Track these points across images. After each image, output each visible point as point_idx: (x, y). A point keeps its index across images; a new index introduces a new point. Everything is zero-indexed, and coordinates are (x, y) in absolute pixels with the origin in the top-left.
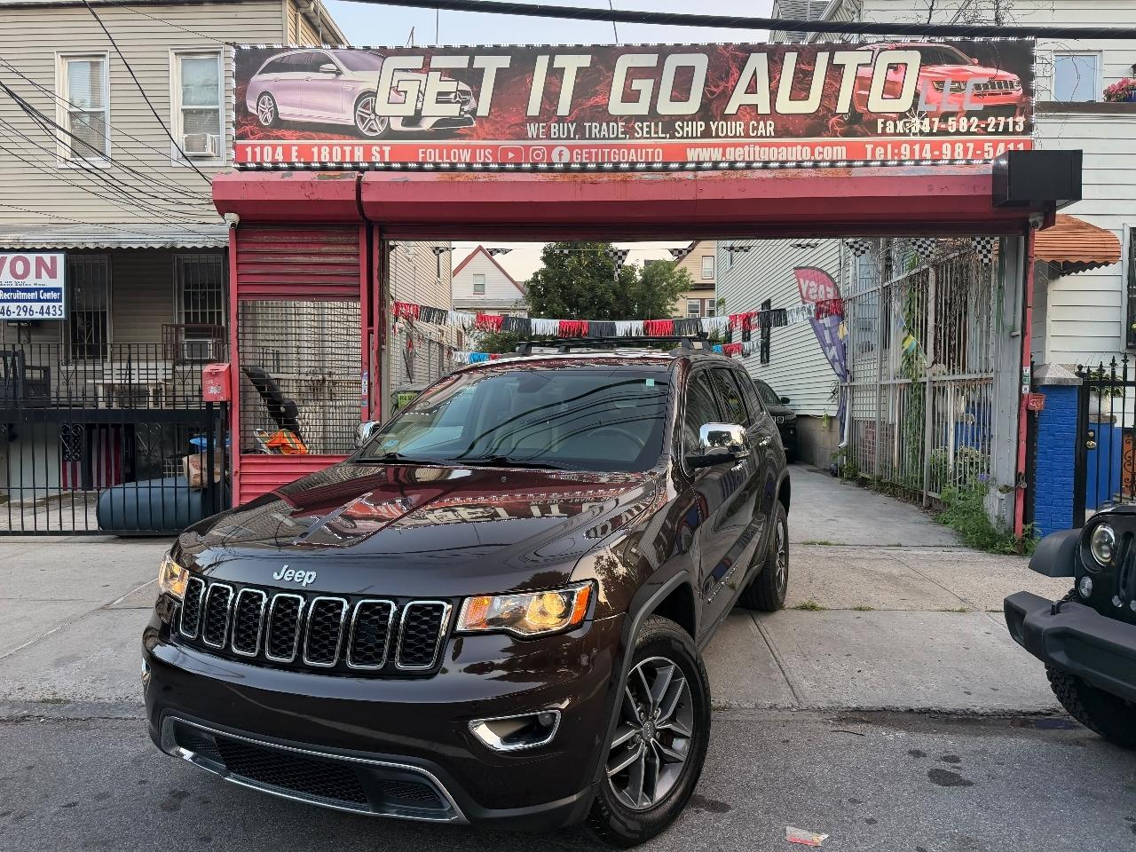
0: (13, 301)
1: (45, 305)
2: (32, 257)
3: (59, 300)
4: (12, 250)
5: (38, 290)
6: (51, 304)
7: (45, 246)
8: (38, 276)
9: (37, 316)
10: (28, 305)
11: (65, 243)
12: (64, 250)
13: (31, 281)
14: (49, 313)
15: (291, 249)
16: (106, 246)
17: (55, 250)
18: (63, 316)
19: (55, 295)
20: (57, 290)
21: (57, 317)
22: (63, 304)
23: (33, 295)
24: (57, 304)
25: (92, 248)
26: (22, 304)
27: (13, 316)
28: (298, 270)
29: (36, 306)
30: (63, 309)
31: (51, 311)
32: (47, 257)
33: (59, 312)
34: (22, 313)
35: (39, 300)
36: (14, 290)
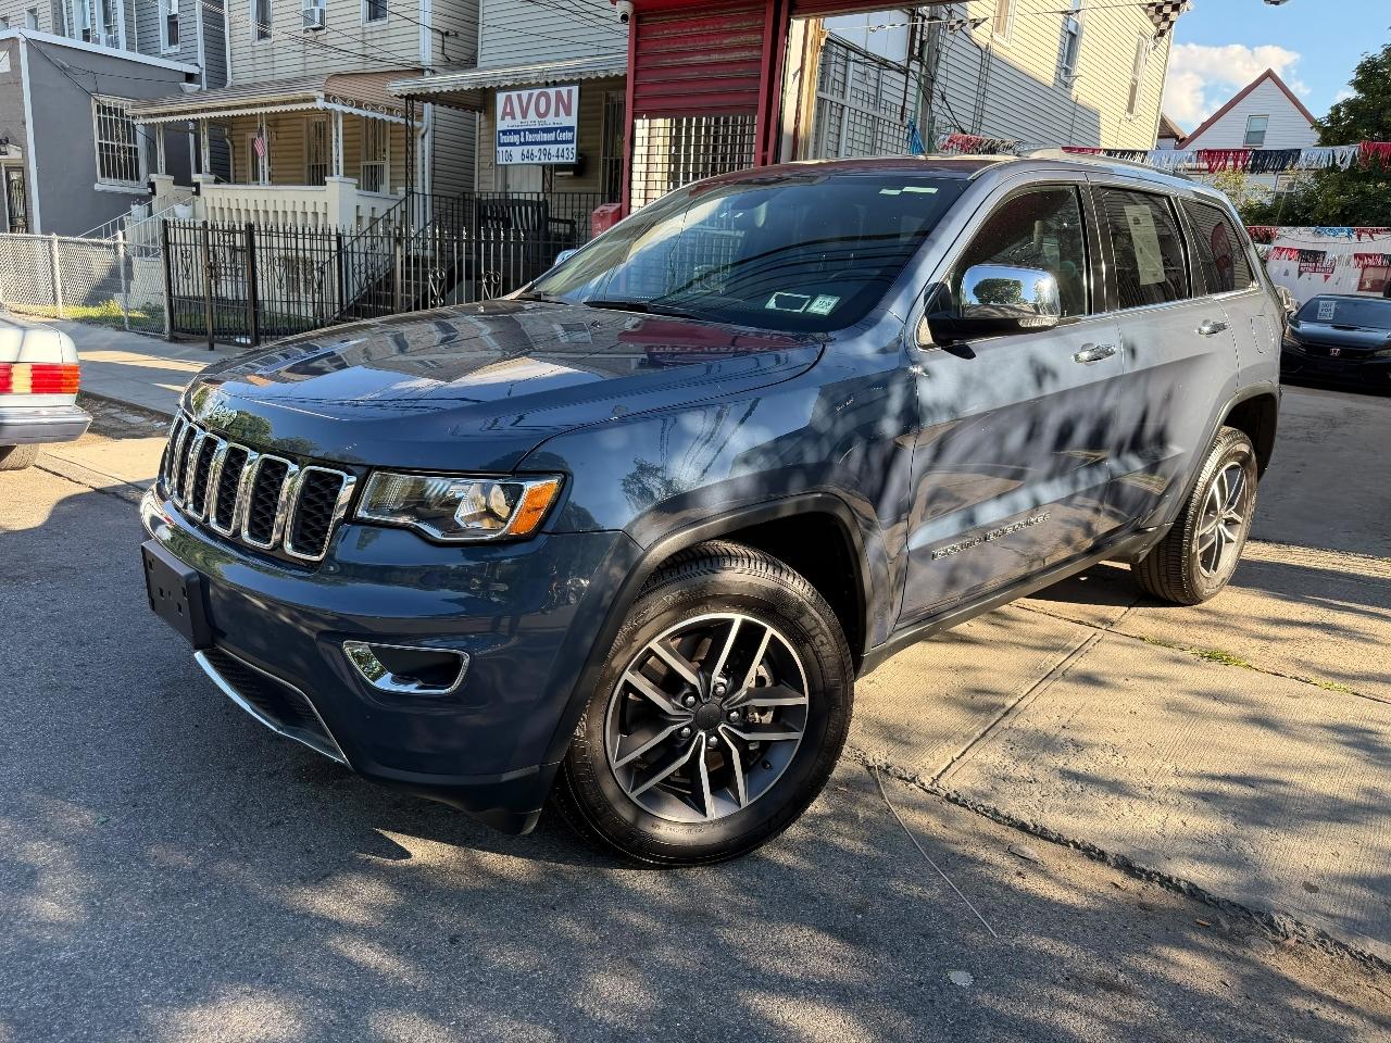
0: (536, 143)
1: (561, 146)
2: (552, 91)
3: (572, 142)
4: (537, 86)
5: (556, 129)
6: (565, 146)
7: (563, 78)
8: (557, 114)
9: (554, 160)
10: (547, 147)
11: (580, 73)
12: (580, 82)
13: (550, 121)
14: (563, 156)
15: (690, 45)
16: (614, 73)
17: (571, 83)
18: (574, 160)
19: (567, 135)
20: (570, 129)
21: (570, 161)
22: (574, 145)
23: (551, 137)
24: (570, 146)
25: (602, 76)
26: (542, 147)
27: (536, 161)
28: (695, 74)
29: (553, 149)
30: (574, 151)
31: (565, 152)
32: (564, 90)
33: (571, 156)
34: (542, 157)
35: (556, 142)
36: (536, 131)
